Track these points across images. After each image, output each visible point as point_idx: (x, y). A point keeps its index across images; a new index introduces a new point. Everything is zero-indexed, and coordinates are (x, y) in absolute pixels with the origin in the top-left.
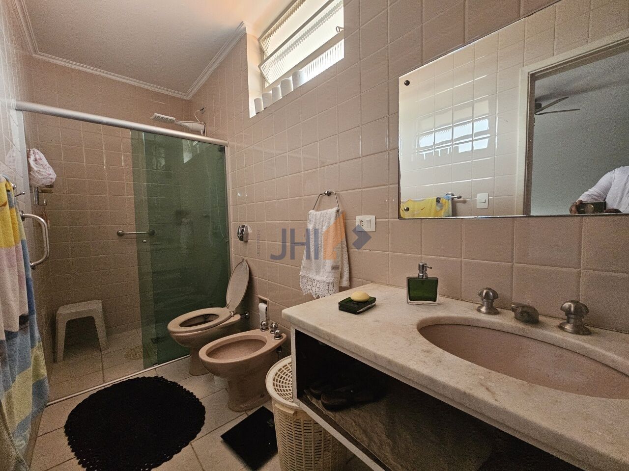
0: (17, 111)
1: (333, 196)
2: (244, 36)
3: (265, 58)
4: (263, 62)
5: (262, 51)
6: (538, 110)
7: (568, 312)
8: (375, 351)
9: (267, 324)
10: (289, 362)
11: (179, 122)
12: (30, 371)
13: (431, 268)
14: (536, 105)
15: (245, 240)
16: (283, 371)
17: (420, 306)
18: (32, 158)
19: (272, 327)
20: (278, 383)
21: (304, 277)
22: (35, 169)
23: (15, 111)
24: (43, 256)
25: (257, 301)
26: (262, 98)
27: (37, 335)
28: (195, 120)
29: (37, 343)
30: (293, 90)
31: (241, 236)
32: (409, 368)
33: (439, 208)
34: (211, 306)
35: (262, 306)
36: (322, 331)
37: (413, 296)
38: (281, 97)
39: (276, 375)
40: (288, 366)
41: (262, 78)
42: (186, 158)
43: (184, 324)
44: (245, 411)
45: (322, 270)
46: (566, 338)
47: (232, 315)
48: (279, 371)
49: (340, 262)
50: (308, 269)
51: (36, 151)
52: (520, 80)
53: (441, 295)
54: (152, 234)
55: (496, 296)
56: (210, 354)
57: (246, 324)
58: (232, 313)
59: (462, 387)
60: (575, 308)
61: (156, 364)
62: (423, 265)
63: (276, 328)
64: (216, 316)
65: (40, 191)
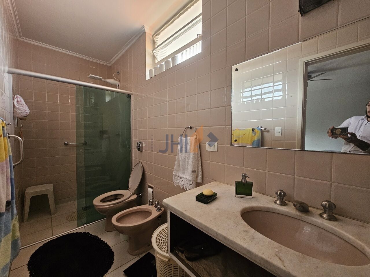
0: (9, 74)
1: (193, 130)
2: (144, 33)
3: (156, 46)
4: (155, 49)
5: (154, 43)
6: (309, 79)
7: (324, 207)
8: (217, 231)
9: (153, 201)
10: (166, 227)
11: (104, 80)
12: (10, 235)
13: (249, 177)
14: (308, 76)
15: (141, 151)
16: (162, 233)
17: (242, 198)
18: (16, 100)
19: (155, 203)
20: (159, 241)
21: (175, 175)
22: (17, 107)
23: (7, 74)
24: (20, 160)
25: (147, 186)
26: (153, 69)
27: (15, 211)
28: (114, 79)
29: (15, 217)
30: (172, 67)
31: (138, 148)
32: (236, 243)
33: (253, 135)
34: (119, 189)
35: (150, 190)
36: (186, 215)
37: (239, 193)
38: (165, 70)
39: (157, 236)
40: (165, 229)
41: (154, 58)
42: (107, 99)
43: (103, 201)
44: (138, 255)
45: (186, 172)
46: (323, 223)
47: (132, 195)
48: (159, 233)
49: (197, 169)
50: (178, 171)
51: (18, 96)
52: (299, 65)
53: (255, 191)
54: (85, 144)
55: (285, 195)
56: (118, 220)
57: (140, 200)
58: (132, 194)
59: (265, 257)
60: (329, 205)
61: (84, 224)
62: (244, 175)
63: (158, 204)
64: (122, 195)
65: (19, 119)
